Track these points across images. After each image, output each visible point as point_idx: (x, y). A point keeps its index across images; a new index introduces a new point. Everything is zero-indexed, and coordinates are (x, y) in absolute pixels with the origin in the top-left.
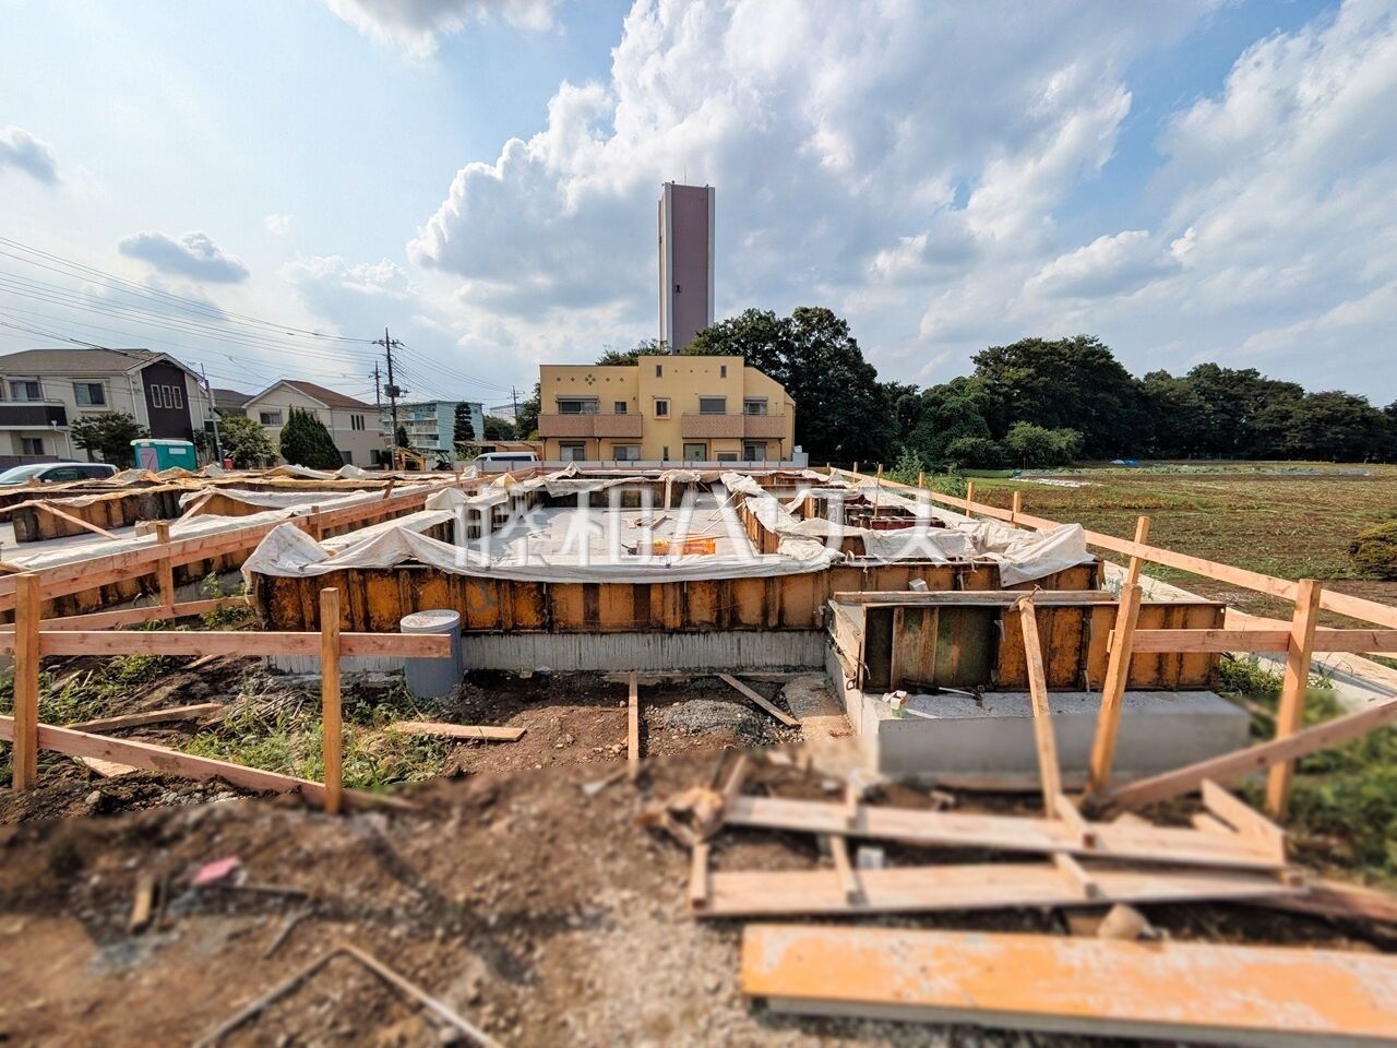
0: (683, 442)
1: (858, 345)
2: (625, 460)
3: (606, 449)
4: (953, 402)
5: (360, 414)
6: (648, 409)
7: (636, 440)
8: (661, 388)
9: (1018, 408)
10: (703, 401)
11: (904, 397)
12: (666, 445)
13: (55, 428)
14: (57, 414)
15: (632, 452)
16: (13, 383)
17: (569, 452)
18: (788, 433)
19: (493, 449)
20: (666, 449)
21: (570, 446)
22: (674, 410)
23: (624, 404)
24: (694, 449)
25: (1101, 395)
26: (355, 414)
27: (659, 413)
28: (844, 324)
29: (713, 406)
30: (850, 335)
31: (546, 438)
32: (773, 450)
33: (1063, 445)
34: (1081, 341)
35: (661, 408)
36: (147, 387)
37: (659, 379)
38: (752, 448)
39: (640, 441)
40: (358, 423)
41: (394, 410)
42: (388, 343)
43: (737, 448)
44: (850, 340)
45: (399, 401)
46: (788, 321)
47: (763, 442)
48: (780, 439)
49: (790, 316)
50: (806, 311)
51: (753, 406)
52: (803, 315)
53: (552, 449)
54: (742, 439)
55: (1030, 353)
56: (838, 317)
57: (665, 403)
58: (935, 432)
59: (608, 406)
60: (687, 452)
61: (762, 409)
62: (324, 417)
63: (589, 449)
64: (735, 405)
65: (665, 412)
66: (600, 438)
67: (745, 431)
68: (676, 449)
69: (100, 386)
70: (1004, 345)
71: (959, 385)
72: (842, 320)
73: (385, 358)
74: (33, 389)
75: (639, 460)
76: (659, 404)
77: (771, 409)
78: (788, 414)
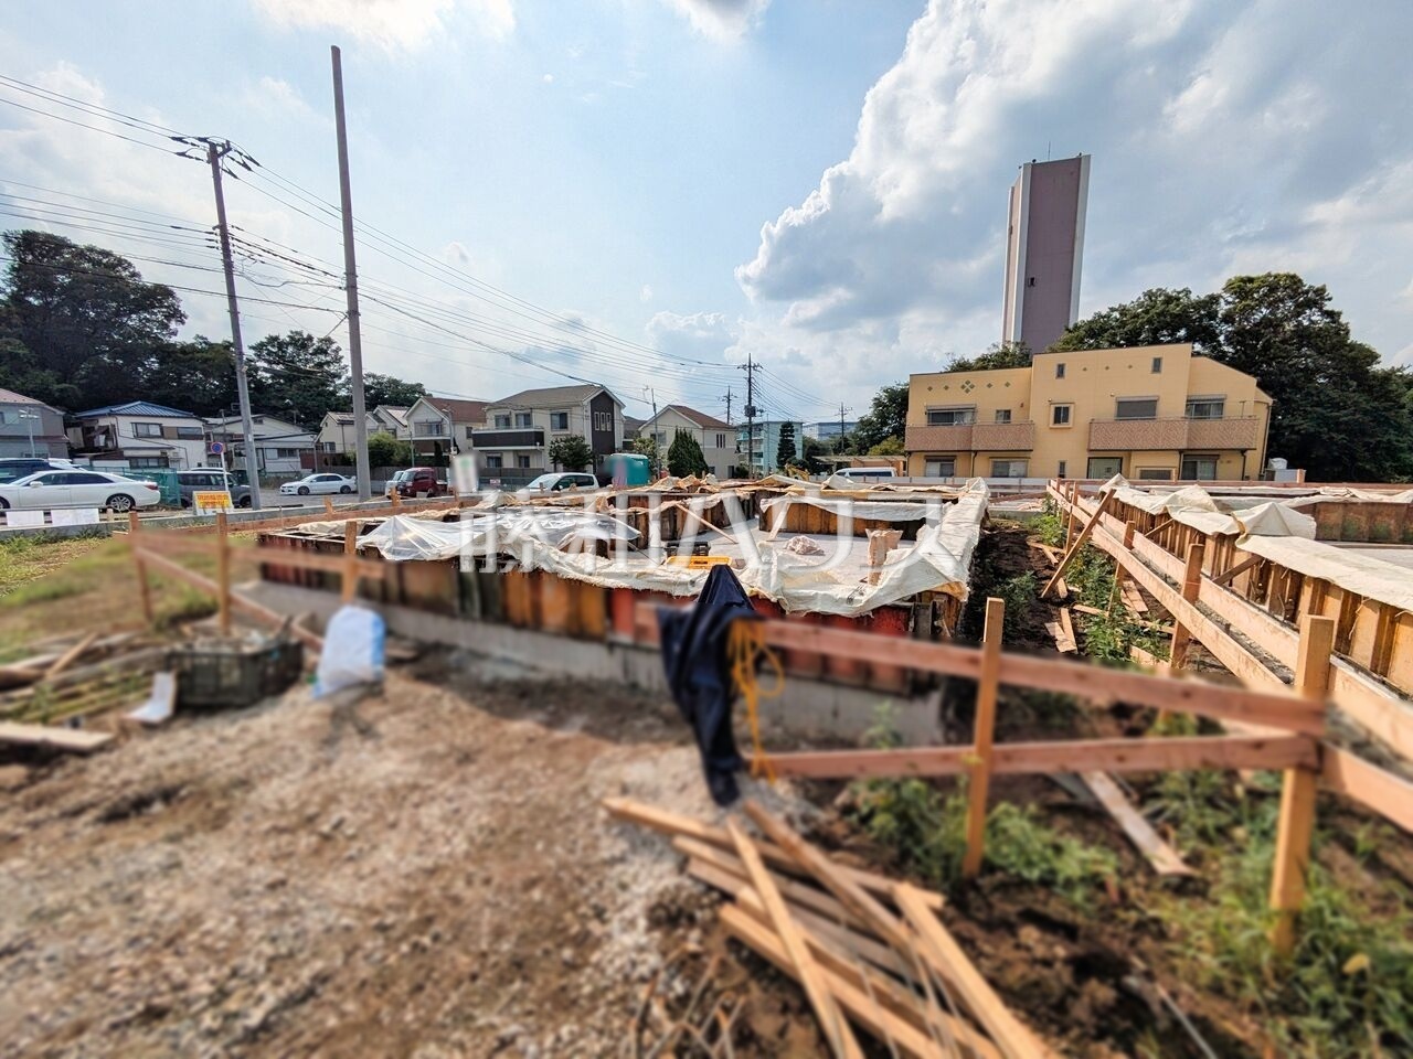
0: (1087, 455)
2: (1007, 476)
3: (982, 464)
5: (723, 433)
6: (1042, 415)
7: (1023, 454)
8: (1061, 392)
10: (1120, 404)
12: (1062, 459)
13: (538, 448)
14: (539, 437)
15: (1015, 468)
16: (516, 415)
17: (935, 468)
18: (1258, 437)
19: (848, 465)
20: (1062, 465)
21: (936, 461)
22: (1079, 418)
23: (1009, 412)
24: (1104, 464)
26: (719, 433)
27: (1057, 420)
28: (1320, 292)
29: (1136, 410)
30: (1328, 306)
31: (910, 453)
32: (1229, 466)
35: (1061, 414)
36: (592, 413)
37: (1060, 380)
38: (1194, 464)
39: (1027, 454)
40: (720, 441)
41: (751, 429)
42: (750, 366)
43: (1173, 463)
44: (1330, 314)
45: (755, 420)
46: (1214, 299)
47: (1213, 456)
48: (1243, 451)
49: (1219, 291)
50: (1251, 280)
51: (1202, 408)
52: (1242, 288)
53: (916, 464)
54: (1181, 451)
56: (1310, 281)
57: (1067, 409)
59: (987, 415)
60: (1092, 467)
61: (1214, 412)
62: (698, 436)
63: (959, 464)
64: (1173, 405)
65: (1066, 420)
66: (976, 452)
67: (1189, 439)
68: (1077, 465)
69: (566, 414)
72: (1318, 285)
73: (746, 382)
74: (528, 419)
75: (1025, 476)
76: (1058, 410)
77: (1231, 408)
78: (1263, 416)
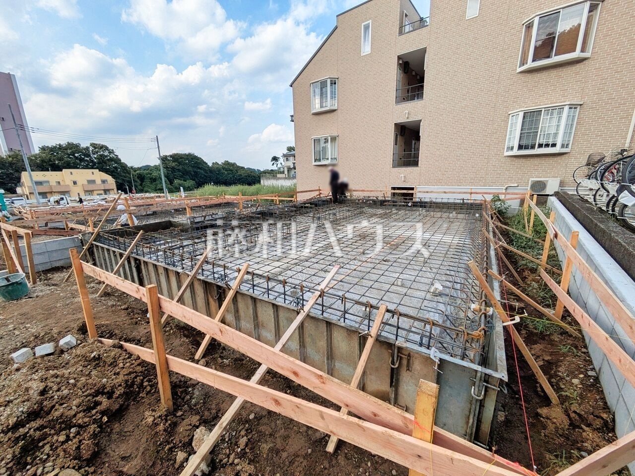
0: (84, 192)
1: (119, 157)
4: (155, 174)
6: (69, 183)
8: (73, 178)
9: (176, 175)
10: (87, 181)
11: (138, 172)
12: (78, 192)
15: (67, 195)
18: (115, 187)
20: (79, 194)
22: (79, 184)
23: (59, 182)
24: (88, 193)
25: (199, 170)
27: (74, 184)
28: (112, 150)
29: (91, 182)
30: (115, 154)
32: (111, 192)
33: (190, 185)
34: (190, 155)
35: (75, 183)
37: (72, 175)
38: (106, 191)
39: (68, 192)
43: (102, 192)
44: (116, 155)
47: (109, 190)
48: (113, 189)
49: (89, 146)
51: (104, 182)
54: (103, 190)
55: (176, 158)
56: (110, 148)
58: (151, 183)
59: (53, 183)
60: (86, 194)
61: (106, 182)
63: (48, 195)
64: (99, 182)
65: (76, 184)
66: (54, 192)
67: (103, 188)
70: (168, 154)
71: (156, 168)
72: (112, 149)
75: (71, 197)
76: (74, 182)
77: (109, 182)
78: (114, 183)
